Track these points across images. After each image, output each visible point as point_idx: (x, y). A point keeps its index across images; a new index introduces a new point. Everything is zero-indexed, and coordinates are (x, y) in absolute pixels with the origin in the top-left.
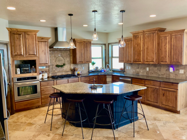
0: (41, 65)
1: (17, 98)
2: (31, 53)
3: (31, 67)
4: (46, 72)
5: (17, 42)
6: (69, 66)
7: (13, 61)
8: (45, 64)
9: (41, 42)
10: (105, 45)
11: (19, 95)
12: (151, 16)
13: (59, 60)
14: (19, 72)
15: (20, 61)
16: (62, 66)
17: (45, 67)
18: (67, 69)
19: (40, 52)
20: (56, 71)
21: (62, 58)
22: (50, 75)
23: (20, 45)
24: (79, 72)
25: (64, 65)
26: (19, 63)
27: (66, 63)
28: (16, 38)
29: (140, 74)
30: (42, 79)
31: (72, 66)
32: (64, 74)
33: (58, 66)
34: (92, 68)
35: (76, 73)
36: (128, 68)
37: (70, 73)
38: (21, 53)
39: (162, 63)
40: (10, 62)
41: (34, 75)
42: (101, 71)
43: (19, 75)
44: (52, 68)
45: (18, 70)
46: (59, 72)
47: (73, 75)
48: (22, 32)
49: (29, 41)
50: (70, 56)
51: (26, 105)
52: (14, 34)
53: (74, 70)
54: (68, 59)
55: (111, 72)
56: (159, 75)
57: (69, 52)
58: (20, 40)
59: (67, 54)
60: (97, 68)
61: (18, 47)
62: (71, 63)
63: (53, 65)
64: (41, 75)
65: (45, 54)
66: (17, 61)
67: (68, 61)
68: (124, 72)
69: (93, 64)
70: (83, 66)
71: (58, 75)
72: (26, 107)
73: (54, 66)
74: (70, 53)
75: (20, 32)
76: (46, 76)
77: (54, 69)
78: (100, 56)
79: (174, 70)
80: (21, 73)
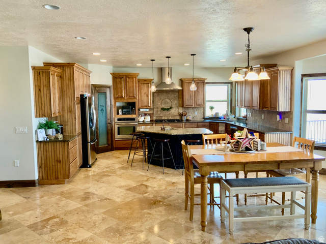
0: (143, 107)
1: (117, 137)
2: (131, 95)
3: (132, 109)
4: (150, 115)
5: (119, 85)
6: (177, 110)
7: (115, 103)
8: (146, 106)
9: (144, 84)
10: (232, 83)
11: (119, 134)
13: (165, 103)
14: (120, 113)
16: (168, 109)
17: (148, 110)
18: (175, 112)
19: (143, 94)
20: (161, 115)
21: (168, 100)
22: (155, 118)
23: (121, 88)
24: (188, 118)
25: (171, 108)
26: (124, 104)
27: (174, 106)
28: (118, 81)
30: (143, 121)
31: (181, 110)
32: (171, 118)
33: (163, 109)
34: (209, 114)
35: (184, 118)
36: (249, 114)
37: (178, 118)
38: (122, 95)
40: (113, 103)
41: (134, 116)
42: (221, 118)
43: (121, 116)
44: (158, 111)
45: (120, 111)
46: (165, 116)
47: (180, 121)
48: (124, 75)
49: (129, 84)
50: (179, 98)
51: (125, 144)
52: (116, 78)
53: (181, 115)
54: (176, 102)
56: (271, 125)
57: (177, 93)
58: (121, 83)
59: (175, 96)
60: (217, 114)
61: (119, 90)
62: (179, 106)
63: (157, 108)
64: (143, 117)
65: (147, 96)
67: (176, 104)
69: (212, 108)
70: (196, 110)
72: (124, 146)
73: (159, 109)
74: (179, 95)
75: (122, 75)
76: (148, 119)
77: (159, 113)
78: (226, 99)
79: (280, 118)
80: (122, 114)
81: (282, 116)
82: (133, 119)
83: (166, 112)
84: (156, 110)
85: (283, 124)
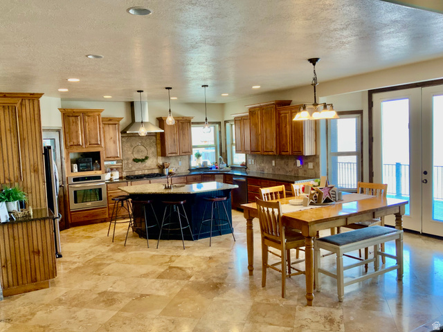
0: (108, 158)
1: (73, 206)
2: (93, 141)
3: (94, 162)
4: (117, 169)
5: (73, 128)
6: (155, 160)
7: (68, 154)
8: (114, 157)
9: (109, 124)
10: (219, 123)
11: (76, 202)
12: (253, 87)
13: (138, 151)
14: (76, 170)
15: (79, 153)
16: (142, 161)
17: (115, 163)
18: (153, 163)
19: (107, 140)
20: (134, 169)
21: (142, 148)
22: (124, 174)
23: (77, 132)
24: (171, 170)
25: (147, 158)
26: (77, 156)
27: (150, 155)
28: (71, 121)
29: (266, 172)
30: (111, 180)
31: (160, 161)
32: (147, 172)
33: (136, 160)
34: (195, 163)
35: (166, 172)
36: (251, 161)
37: (157, 171)
38: (79, 142)
39: (283, 153)
40: (64, 155)
41: (98, 173)
42: (211, 168)
43: (77, 173)
44: (128, 163)
45: (75, 166)
46: (139, 169)
47: (161, 175)
48: (80, 112)
49: (90, 125)
50: (156, 144)
51: (87, 217)
52: (69, 116)
53: (162, 167)
54: (153, 149)
55: (229, 169)
56: (287, 172)
57: (154, 138)
58: (77, 124)
59: (152, 141)
60: (205, 163)
61: (74, 134)
62: (157, 155)
63: (128, 159)
64: (109, 174)
65: (115, 142)
66: (74, 153)
67: (153, 153)
68: (246, 169)
69: (198, 156)
70: (179, 159)
71: (136, 174)
72: (87, 219)
73: (131, 161)
74: (156, 139)
75: (77, 112)
76: (116, 175)
77: (130, 166)
78: (213, 143)
79: (301, 163)
80: (79, 170)
81: (304, 161)
82: (99, 178)
83: (139, 165)
84: (126, 162)
85: (305, 171)
